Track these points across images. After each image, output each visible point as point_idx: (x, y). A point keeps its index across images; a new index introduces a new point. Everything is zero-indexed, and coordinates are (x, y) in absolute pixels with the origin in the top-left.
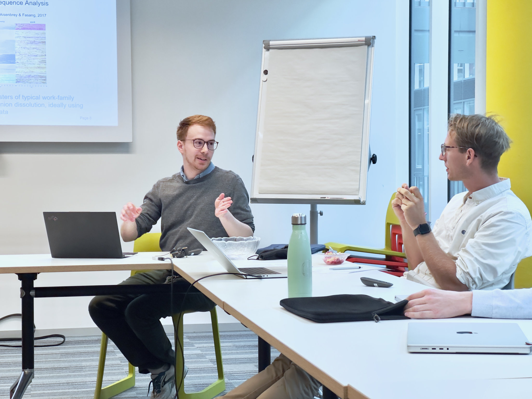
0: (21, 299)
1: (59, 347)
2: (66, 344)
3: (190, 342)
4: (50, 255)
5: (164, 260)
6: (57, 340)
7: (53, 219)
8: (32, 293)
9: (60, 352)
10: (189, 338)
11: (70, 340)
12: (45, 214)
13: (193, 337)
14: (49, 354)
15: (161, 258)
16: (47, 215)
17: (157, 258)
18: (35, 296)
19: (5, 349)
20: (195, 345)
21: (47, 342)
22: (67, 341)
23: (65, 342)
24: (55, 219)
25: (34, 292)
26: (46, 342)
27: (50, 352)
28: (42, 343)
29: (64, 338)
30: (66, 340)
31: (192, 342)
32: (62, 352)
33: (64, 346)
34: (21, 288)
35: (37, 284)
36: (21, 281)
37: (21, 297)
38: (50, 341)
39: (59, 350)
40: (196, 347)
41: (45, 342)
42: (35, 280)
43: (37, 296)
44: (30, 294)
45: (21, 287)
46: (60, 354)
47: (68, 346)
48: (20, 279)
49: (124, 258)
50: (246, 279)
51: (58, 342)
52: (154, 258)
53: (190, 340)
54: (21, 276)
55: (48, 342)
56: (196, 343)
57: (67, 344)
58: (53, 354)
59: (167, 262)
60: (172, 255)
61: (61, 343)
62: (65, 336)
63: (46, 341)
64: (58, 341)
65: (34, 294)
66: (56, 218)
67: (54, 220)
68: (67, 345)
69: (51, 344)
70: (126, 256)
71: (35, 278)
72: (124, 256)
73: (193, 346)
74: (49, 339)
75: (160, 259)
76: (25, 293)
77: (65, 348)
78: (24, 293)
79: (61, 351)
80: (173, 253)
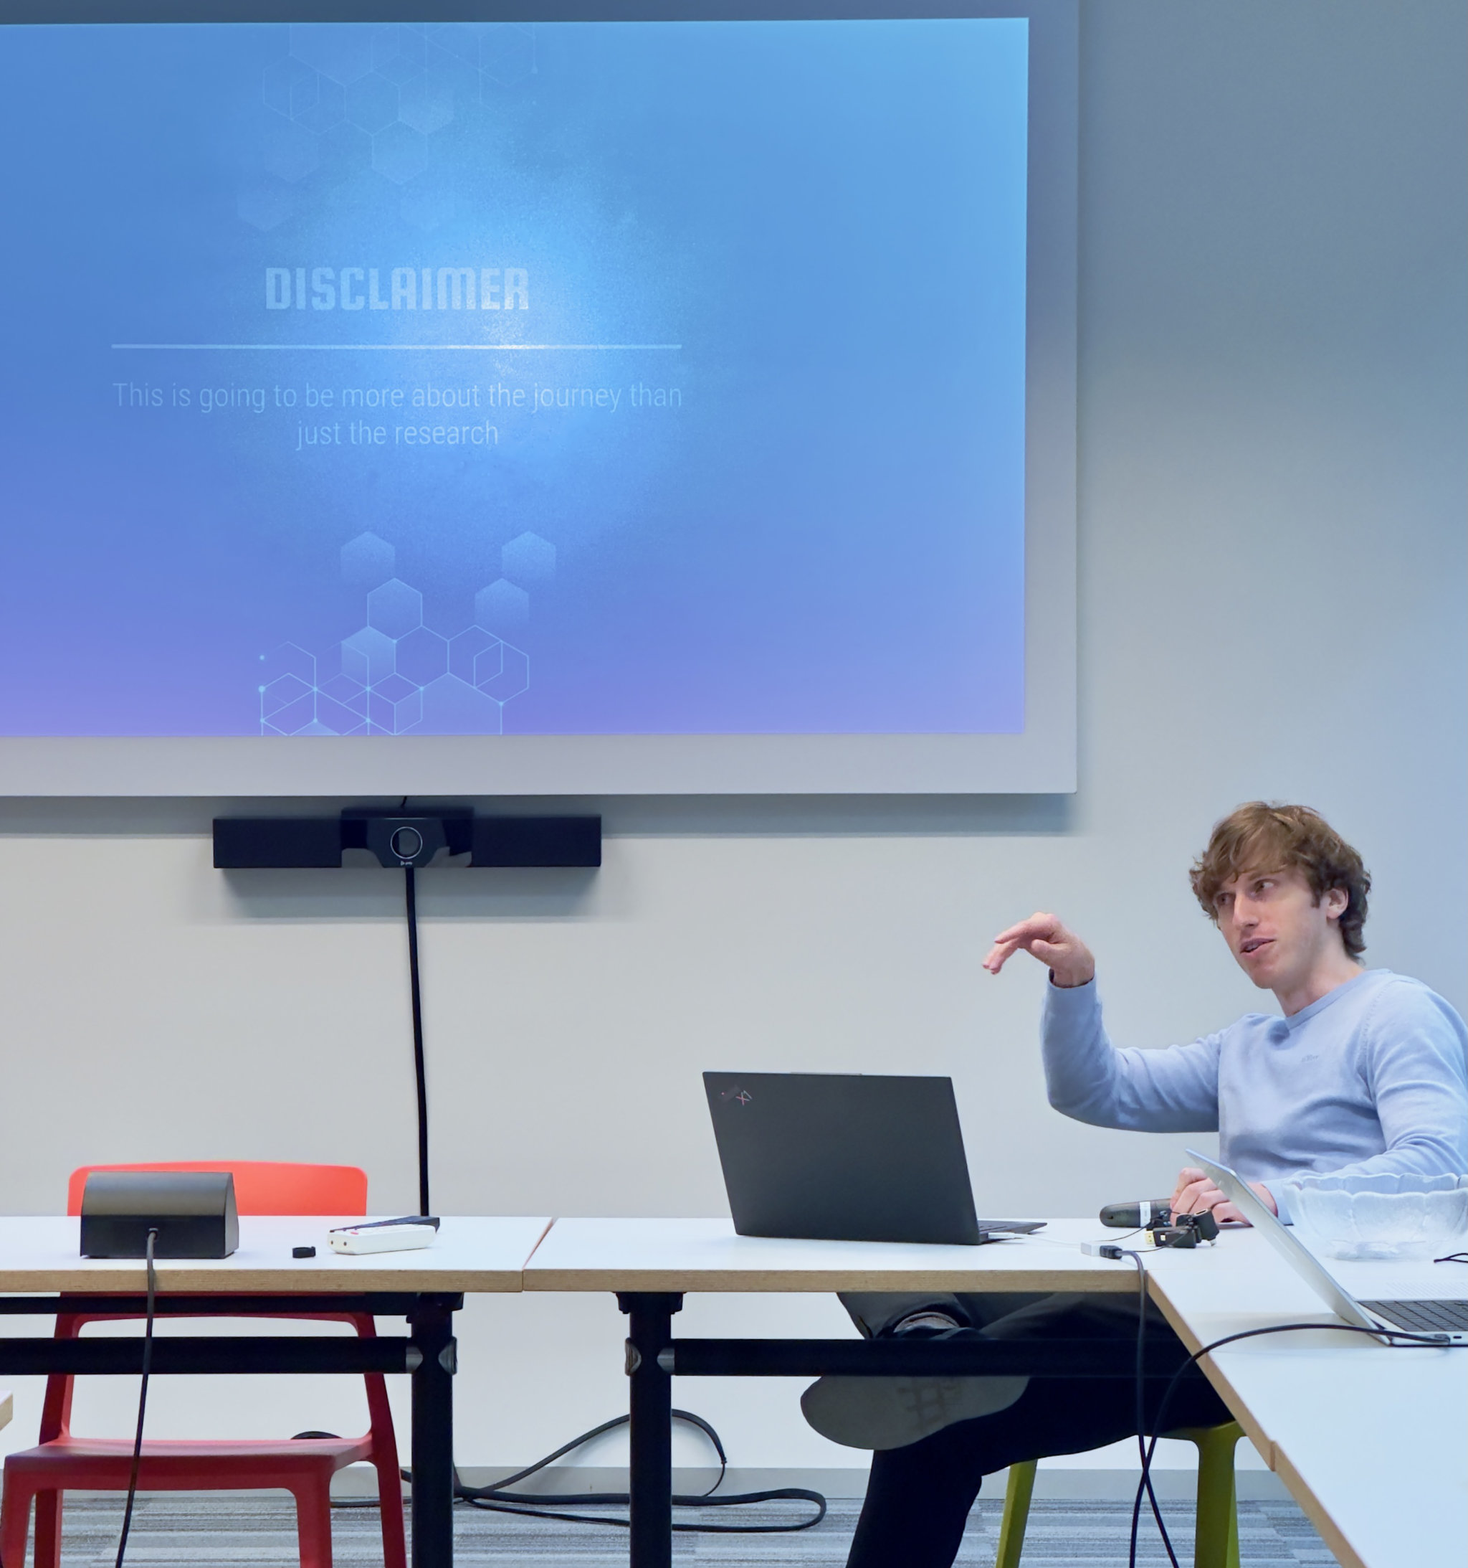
0: (628, 1379)
1: (803, 1538)
2: (827, 1526)
3: (1279, 1537)
4: (728, 1224)
5: (1119, 1258)
6: (800, 1510)
7: (739, 1098)
8: (666, 1359)
9: (803, 1555)
10: (1275, 1522)
11: (845, 1513)
12: (713, 1081)
13: (1293, 1519)
14: (763, 1561)
15: (1110, 1251)
16: (716, 1083)
17: (1096, 1250)
18: (673, 1368)
19: (616, 1536)
20: (1295, 1552)
21: (764, 1515)
22: (834, 1513)
23: (825, 1518)
24: (742, 1098)
25: (672, 1357)
26: (760, 1515)
27: (769, 1553)
28: (747, 1518)
29: (819, 1503)
30: (828, 1512)
31: (1284, 1539)
32: (809, 1556)
33: (820, 1534)
34: (629, 1341)
35: (683, 1326)
36: (628, 1317)
37: (628, 1372)
38: (774, 1513)
39: (802, 1546)
40: (1297, 1561)
41: (758, 1513)
42: (674, 1313)
43: (682, 1370)
44: (659, 1361)
45: (628, 1335)
46: (803, 1561)
47: (836, 1534)
48: (624, 1307)
49: (984, 1243)
50: (1392, 1345)
51: (801, 1515)
52: (1085, 1249)
53: (1278, 1531)
54: (628, 1301)
55: (767, 1516)
56: (1300, 1546)
57: (832, 1526)
58: (778, 1561)
59: (1127, 1264)
60: (1152, 1238)
61: (811, 1519)
62: (825, 1496)
63: (762, 1513)
64: (802, 1512)
65: (672, 1363)
66: (745, 1096)
67: (741, 1100)
68: (832, 1531)
69: (777, 1524)
70: (992, 1235)
71: (678, 1307)
72: (987, 1235)
73: (1286, 1556)
74: (775, 1503)
75: (1107, 1254)
76: (640, 1357)
77: (823, 1540)
78: (636, 1360)
79: (806, 1550)
80: (1156, 1229)
